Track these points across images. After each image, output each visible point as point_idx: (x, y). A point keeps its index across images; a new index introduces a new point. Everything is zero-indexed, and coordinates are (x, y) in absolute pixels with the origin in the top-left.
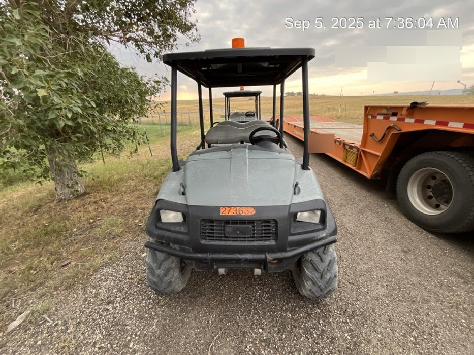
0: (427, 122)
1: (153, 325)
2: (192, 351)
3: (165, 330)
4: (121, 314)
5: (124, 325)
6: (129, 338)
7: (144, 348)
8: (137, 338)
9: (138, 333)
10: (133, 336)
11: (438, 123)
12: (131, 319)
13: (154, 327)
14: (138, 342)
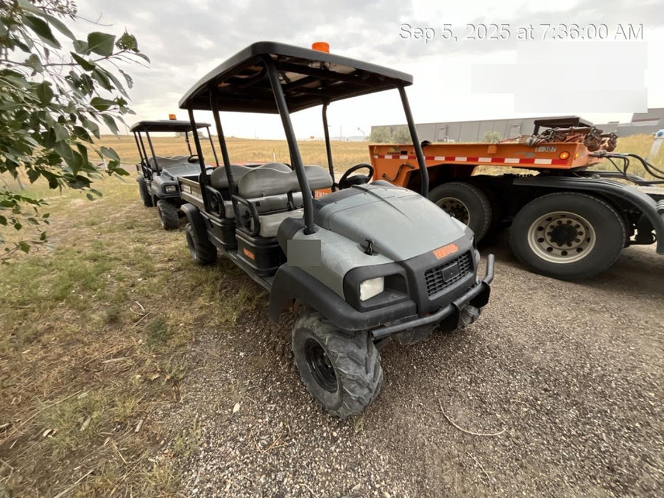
0: (437, 158)
1: (379, 457)
2: (441, 439)
3: (394, 449)
4: (323, 487)
5: (347, 491)
6: (376, 493)
7: (402, 483)
8: (383, 483)
9: (378, 478)
10: (378, 486)
11: (447, 159)
12: (346, 477)
13: (382, 457)
14: (390, 485)
